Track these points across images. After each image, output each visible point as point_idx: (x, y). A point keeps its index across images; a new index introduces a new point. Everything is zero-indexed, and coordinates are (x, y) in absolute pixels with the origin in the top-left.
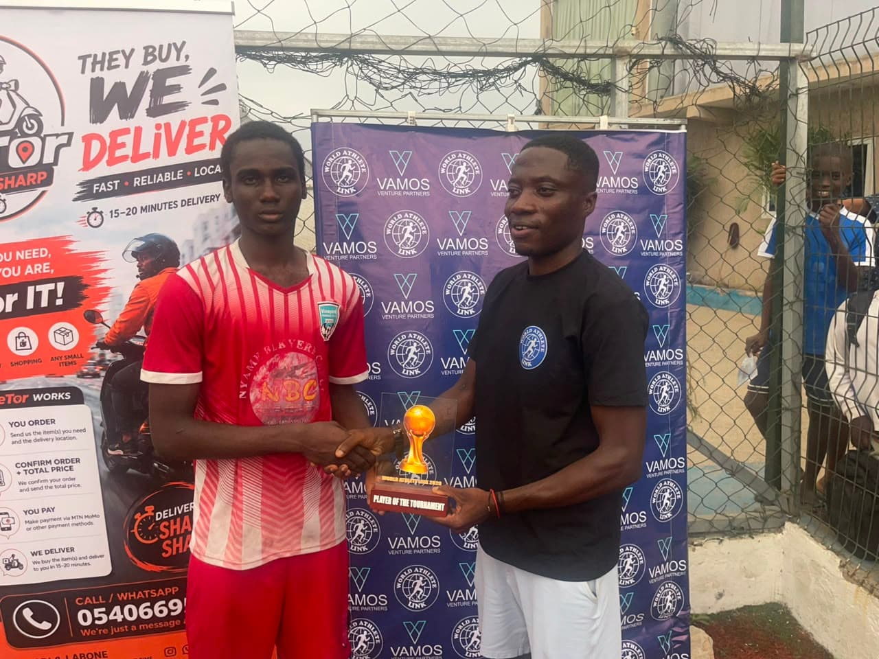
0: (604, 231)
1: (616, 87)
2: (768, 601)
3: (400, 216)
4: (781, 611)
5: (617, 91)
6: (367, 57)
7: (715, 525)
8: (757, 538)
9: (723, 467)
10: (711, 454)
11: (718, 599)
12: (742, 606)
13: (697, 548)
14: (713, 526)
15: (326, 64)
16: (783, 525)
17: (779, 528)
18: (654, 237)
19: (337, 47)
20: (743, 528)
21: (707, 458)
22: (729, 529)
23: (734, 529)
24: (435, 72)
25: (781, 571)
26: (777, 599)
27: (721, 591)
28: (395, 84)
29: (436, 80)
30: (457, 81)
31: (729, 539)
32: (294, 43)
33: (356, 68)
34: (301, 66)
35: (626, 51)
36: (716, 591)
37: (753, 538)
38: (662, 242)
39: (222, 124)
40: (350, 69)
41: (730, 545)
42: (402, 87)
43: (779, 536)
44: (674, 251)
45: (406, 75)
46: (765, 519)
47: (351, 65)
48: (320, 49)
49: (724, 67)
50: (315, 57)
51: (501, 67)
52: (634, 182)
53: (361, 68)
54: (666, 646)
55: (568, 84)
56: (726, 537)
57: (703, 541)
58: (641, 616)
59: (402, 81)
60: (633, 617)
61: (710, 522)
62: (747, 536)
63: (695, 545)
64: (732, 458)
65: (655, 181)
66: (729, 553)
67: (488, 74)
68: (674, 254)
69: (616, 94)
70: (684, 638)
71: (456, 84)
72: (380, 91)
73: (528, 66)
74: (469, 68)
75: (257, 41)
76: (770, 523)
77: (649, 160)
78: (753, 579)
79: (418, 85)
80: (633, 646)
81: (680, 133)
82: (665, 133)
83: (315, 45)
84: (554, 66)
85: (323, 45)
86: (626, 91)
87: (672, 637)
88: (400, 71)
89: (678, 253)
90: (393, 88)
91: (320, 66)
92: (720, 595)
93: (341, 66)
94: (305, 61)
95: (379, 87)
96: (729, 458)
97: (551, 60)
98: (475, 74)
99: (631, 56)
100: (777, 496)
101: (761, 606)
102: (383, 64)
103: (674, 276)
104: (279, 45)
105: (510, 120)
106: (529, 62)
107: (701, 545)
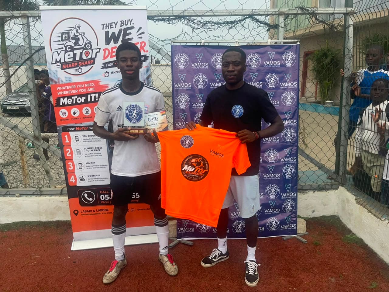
0: (266, 80)
1: (279, 26)
2: (332, 215)
3: (198, 75)
4: (336, 218)
5: (279, 27)
6: (190, 18)
7: (313, 187)
8: (328, 192)
9: (316, 166)
10: (312, 161)
11: (313, 212)
12: (322, 216)
13: (305, 194)
14: (312, 187)
15: (176, 21)
16: (339, 187)
17: (337, 189)
18: (286, 82)
19: (180, 15)
20: (323, 188)
21: (310, 162)
22: (318, 188)
23: (320, 188)
24: (213, 23)
25: (337, 204)
26: (336, 214)
27: (314, 210)
28: (199, 27)
29: (214, 25)
30: (221, 26)
31: (318, 191)
32: (165, 14)
33: (186, 22)
34: (167, 22)
35: (283, 13)
36: (312, 210)
37: (326, 191)
38: (289, 83)
39: (143, 44)
40: (184, 22)
41: (317, 193)
42: (202, 28)
43: (337, 191)
44: (294, 86)
45: (203, 24)
46: (332, 185)
47: (184, 21)
48: (174, 16)
49: (320, 18)
50: (172, 18)
51: (237, 20)
52: (278, 63)
53: (187, 22)
54: (288, 221)
55: (262, 25)
56: (316, 191)
57: (307, 192)
58: (279, 210)
59: (202, 26)
60: (276, 210)
61: (311, 185)
62: (324, 191)
63: (305, 193)
64: (320, 162)
65: (287, 62)
66: (317, 196)
67: (232, 22)
68: (294, 87)
69: (279, 29)
70: (295, 219)
71: (221, 27)
72: (194, 30)
73: (247, 19)
74: (225, 21)
75: (153, 14)
76: (333, 187)
77: (285, 55)
78: (326, 206)
79: (207, 27)
80: (276, 219)
81: (297, 45)
82: (291, 45)
83: (172, 14)
84: (256, 19)
85: (175, 14)
86: (283, 27)
87: (291, 218)
88: (201, 23)
89: (295, 87)
90: (198, 29)
91: (173, 22)
92: (314, 211)
93: (181, 21)
94: (168, 20)
95: (194, 28)
96: (319, 162)
97: (256, 17)
98: (227, 23)
99: (285, 14)
100: (337, 177)
101: (329, 216)
102: (195, 20)
103: (293, 95)
104: (160, 15)
105: (236, 42)
106: (247, 18)
107: (307, 193)
